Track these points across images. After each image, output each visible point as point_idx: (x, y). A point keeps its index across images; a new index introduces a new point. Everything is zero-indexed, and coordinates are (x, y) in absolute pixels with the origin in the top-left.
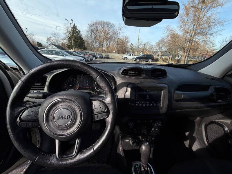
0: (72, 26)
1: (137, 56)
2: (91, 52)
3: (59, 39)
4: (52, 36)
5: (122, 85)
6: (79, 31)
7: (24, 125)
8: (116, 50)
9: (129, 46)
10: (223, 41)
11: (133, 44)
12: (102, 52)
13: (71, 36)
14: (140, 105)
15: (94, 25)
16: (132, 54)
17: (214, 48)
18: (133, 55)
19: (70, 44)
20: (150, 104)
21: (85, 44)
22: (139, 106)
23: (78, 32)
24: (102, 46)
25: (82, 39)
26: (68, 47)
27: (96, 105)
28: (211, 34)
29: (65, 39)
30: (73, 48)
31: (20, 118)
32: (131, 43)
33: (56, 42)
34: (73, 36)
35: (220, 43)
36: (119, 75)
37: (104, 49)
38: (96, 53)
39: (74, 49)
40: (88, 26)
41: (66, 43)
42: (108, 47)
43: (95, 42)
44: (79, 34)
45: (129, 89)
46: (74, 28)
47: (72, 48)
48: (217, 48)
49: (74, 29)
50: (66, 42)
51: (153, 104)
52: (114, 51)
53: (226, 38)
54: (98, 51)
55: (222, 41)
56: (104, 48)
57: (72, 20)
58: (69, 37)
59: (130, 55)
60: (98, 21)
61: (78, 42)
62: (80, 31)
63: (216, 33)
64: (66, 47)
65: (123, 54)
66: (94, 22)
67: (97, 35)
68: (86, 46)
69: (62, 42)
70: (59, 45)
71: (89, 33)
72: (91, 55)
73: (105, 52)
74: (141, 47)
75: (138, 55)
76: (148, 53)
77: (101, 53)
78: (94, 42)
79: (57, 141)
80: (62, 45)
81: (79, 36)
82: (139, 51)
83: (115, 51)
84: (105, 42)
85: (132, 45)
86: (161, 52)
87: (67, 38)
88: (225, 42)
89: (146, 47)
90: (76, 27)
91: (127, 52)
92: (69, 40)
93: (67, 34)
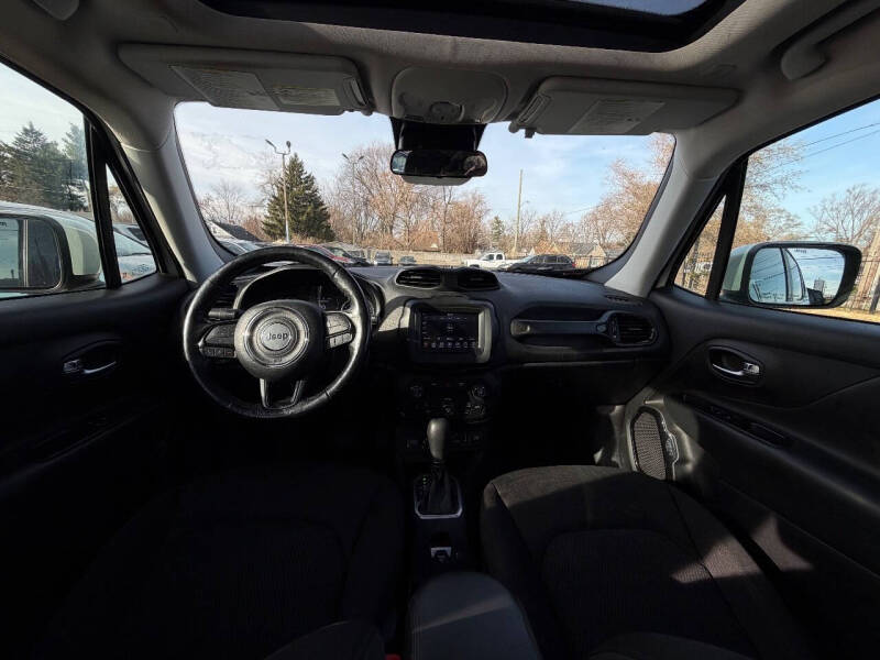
0: (287, 162)
1: (516, 261)
2: (348, 248)
3: (237, 205)
4: (214, 196)
5: (396, 303)
6: (310, 179)
7: (210, 352)
8: (441, 242)
9: (489, 228)
10: (825, 208)
11: (501, 219)
12: (391, 248)
13: (282, 196)
14: (434, 345)
15: (362, 158)
16: (495, 255)
17: (795, 231)
18: (500, 257)
19: (275, 222)
20: (454, 342)
21: (331, 220)
22: (430, 346)
23: (306, 182)
24: (391, 228)
25: (322, 204)
26: (269, 233)
27: (334, 325)
28: (764, 187)
29: (260, 205)
30: (285, 235)
31: (205, 341)
32: (496, 218)
33: (225, 213)
34: (288, 193)
35: (814, 215)
36: (393, 284)
37: (396, 236)
38: (369, 251)
39: (291, 238)
40: (344, 160)
41: (263, 219)
42: (410, 231)
43: (366, 215)
44: (308, 188)
45: (408, 310)
46: (295, 167)
47: (283, 235)
48: (806, 232)
49: (293, 170)
50: (263, 213)
51: (461, 342)
52: (435, 246)
53: (831, 197)
54: (375, 244)
55: (820, 208)
56: (398, 233)
57: (289, 144)
58: (274, 197)
59: (491, 257)
60: (377, 146)
61: (303, 213)
62: (313, 178)
63: (783, 182)
64: (263, 232)
65: (466, 253)
66: (365, 148)
67: (374, 192)
68: (332, 228)
69: (247, 213)
70: (237, 224)
71: (347, 182)
72: (349, 257)
73: (402, 247)
74: (531, 229)
75: (518, 258)
76: (556, 250)
77: (386, 251)
78: (362, 214)
79: (262, 382)
80: (248, 223)
81: (311, 196)
82: (523, 244)
83: (437, 243)
84: (401, 214)
85: (499, 222)
86: (604, 248)
87: (267, 202)
88: (832, 209)
89: (548, 230)
90: (301, 165)
91: (480, 247)
92: (272, 209)
93: (268, 187)
